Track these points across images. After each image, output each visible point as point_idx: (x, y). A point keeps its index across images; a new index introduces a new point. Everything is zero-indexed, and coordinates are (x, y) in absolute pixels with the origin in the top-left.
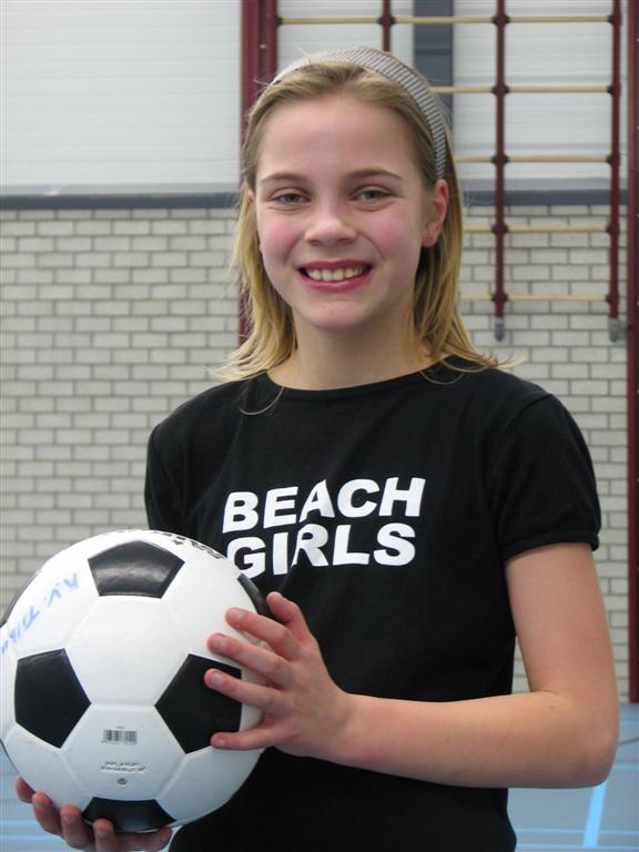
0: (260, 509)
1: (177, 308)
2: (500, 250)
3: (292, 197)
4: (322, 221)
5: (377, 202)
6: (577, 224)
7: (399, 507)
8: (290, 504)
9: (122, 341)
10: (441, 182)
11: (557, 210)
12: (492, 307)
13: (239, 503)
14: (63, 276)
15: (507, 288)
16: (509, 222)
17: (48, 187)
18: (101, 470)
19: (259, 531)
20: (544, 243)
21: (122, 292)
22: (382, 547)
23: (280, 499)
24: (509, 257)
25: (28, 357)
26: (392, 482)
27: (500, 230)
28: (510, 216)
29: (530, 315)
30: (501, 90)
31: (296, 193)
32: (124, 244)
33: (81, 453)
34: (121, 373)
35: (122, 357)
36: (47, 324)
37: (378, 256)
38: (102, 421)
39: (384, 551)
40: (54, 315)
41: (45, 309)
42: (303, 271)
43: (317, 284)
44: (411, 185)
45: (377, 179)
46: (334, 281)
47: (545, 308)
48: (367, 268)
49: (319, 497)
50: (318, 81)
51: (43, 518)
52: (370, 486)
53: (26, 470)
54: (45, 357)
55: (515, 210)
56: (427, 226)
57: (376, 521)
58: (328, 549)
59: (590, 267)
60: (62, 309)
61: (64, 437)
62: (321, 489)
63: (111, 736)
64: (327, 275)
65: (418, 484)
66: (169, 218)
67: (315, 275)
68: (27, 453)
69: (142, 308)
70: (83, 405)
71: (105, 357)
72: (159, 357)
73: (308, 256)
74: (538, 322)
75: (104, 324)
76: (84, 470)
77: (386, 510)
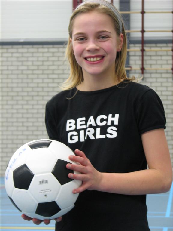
0: (76, 124)
1: (56, 72)
2: (143, 56)
3: (82, 39)
4: (91, 45)
5: (105, 39)
6: (164, 49)
7: (112, 122)
8: (84, 122)
9: (40, 81)
10: (121, 34)
11: (158, 45)
12: (140, 71)
13: (70, 123)
14: (25, 63)
15: (145, 66)
16: (146, 48)
17: (20, 39)
18: (35, 116)
19: (76, 130)
20: (154, 54)
21: (41, 68)
22: (108, 133)
23: (81, 121)
24: (145, 58)
25: (15, 85)
26: (110, 115)
27: (143, 50)
28: (146, 46)
29: (151, 73)
30: (143, 12)
31: (83, 38)
32: (41, 55)
33: (30, 111)
34: (40, 89)
35: (41, 85)
36: (20, 76)
37: (106, 54)
38: (35, 102)
39: (109, 134)
40: (22, 74)
41: (20, 72)
42: (86, 59)
43: (90, 62)
44: (114, 35)
45: (104, 33)
46: (94, 61)
47: (155, 71)
48: (103, 57)
49: (91, 121)
50: (88, 8)
51: (20, 129)
52: (105, 117)
53: (15, 116)
54: (20, 85)
55: (147, 45)
56: (118, 46)
57: (106, 126)
58: (94, 135)
59: (167, 60)
60: (24, 72)
61: (25, 107)
62: (91, 118)
63: (41, 182)
64: (92, 59)
65: (117, 116)
66: (53, 48)
67: (89, 59)
68: (15, 111)
69: (46, 72)
70: (30, 98)
71: (36, 85)
72: (50, 85)
73: (87, 55)
74: (153, 75)
75: (36, 76)
76: (30, 116)
77: (109, 123)
